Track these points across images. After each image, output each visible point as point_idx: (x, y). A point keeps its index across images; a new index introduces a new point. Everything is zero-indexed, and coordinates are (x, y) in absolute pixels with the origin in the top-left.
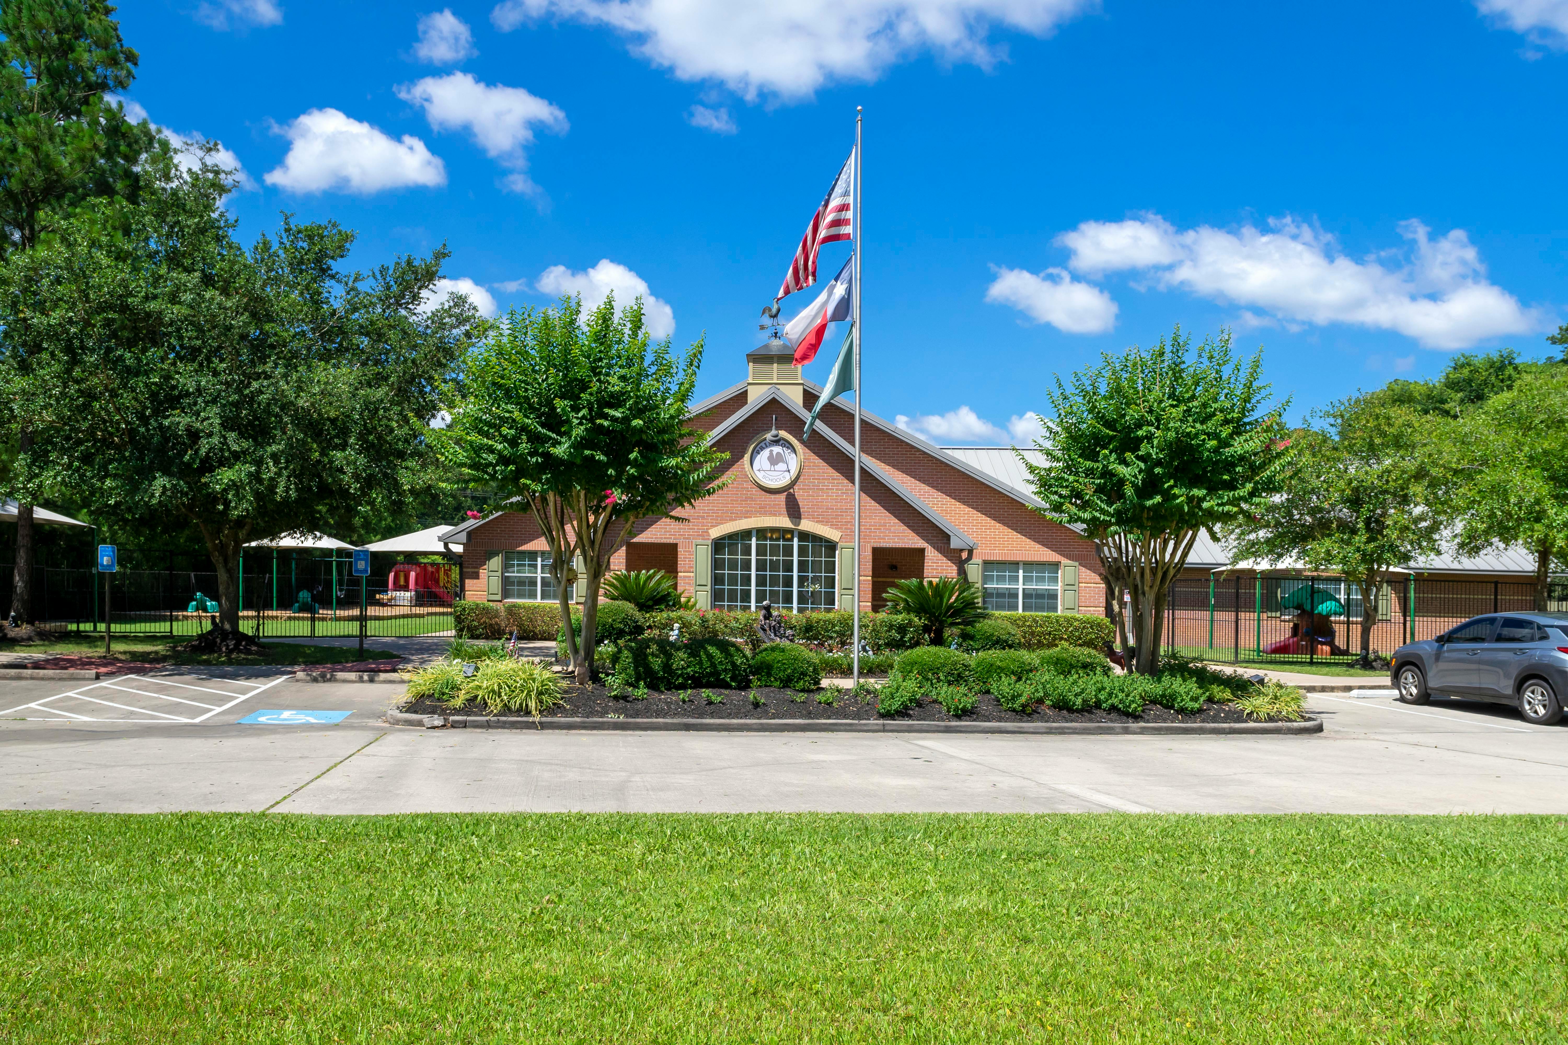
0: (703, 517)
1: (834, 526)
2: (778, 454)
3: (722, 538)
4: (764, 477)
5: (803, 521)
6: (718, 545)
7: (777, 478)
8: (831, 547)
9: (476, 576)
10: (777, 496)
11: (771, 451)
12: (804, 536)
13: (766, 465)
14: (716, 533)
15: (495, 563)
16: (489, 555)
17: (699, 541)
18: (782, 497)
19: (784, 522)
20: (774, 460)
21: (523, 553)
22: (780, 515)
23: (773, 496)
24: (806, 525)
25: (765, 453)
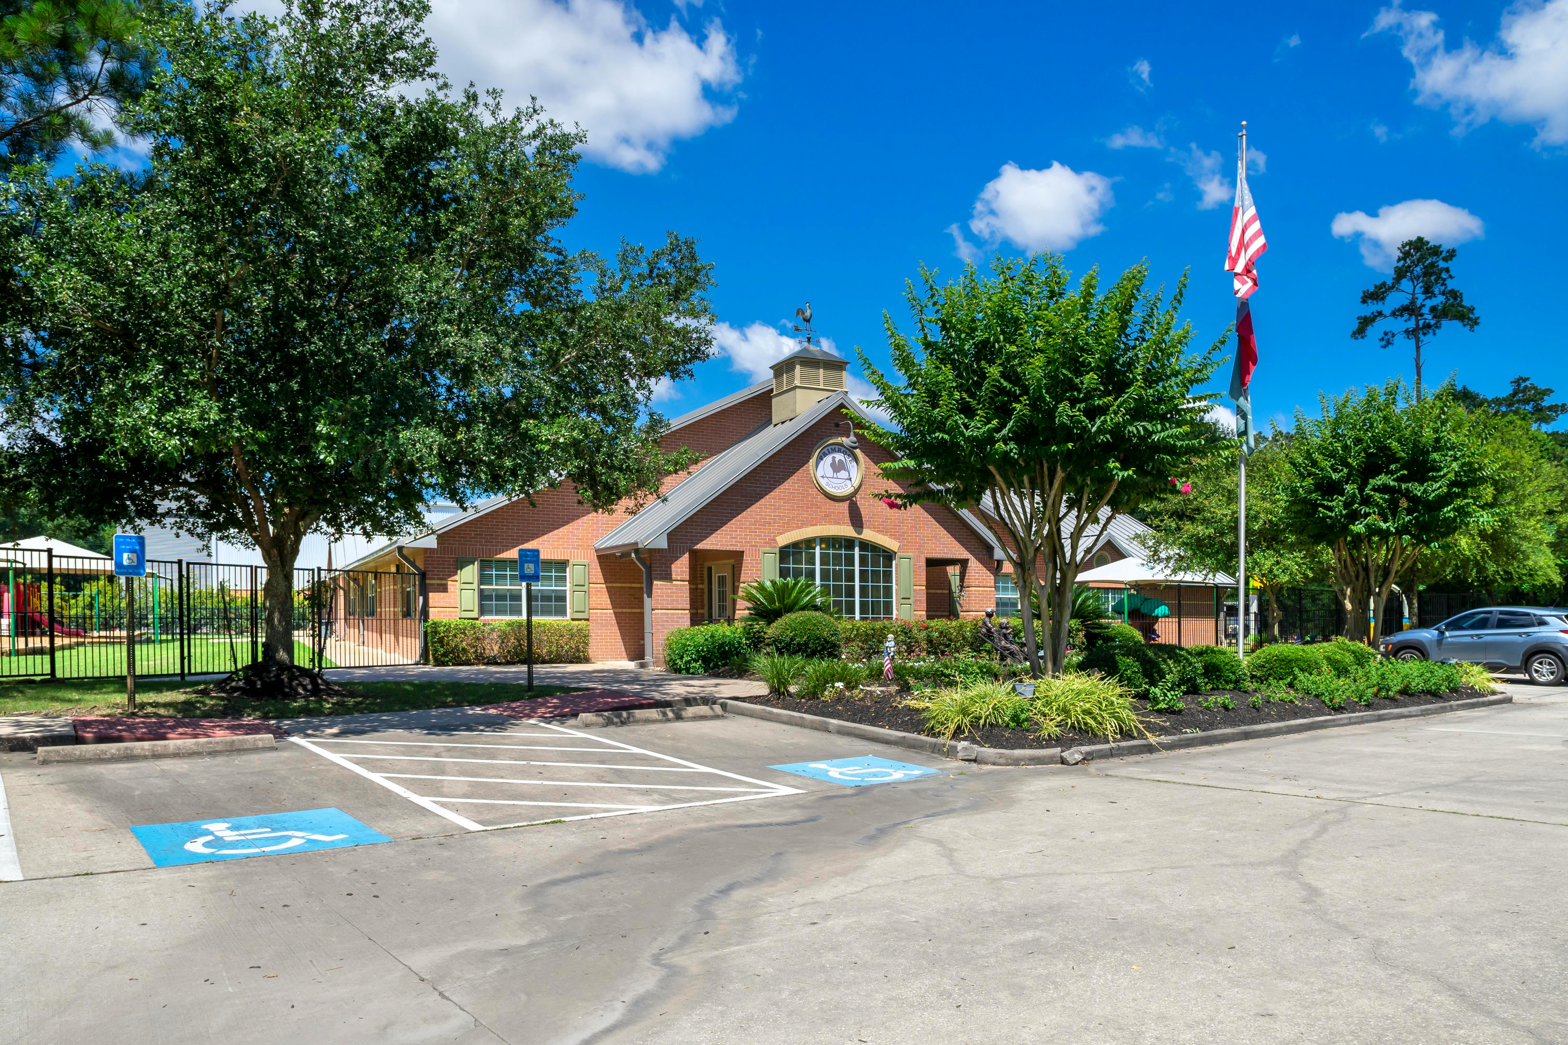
0: (769, 523)
1: (893, 536)
2: (840, 461)
3: (787, 547)
4: (828, 484)
5: (865, 530)
6: (785, 553)
7: (841, 486)
8: (889, 556)
9: (444, 589)
10: (841, 504)
11: (834, 458)
12: (865, 546)
13: (829, 472)
14: (784, 540)
15: (470, 573)
16: (461, 564)
17: (767, 549)
18: (846, 505)
19: (848, 531)
20: (837, 467)
21: (504, 561)
22: (844, 523)
23: (837, 504)
24: (868, 535)
25: (828, 460)
